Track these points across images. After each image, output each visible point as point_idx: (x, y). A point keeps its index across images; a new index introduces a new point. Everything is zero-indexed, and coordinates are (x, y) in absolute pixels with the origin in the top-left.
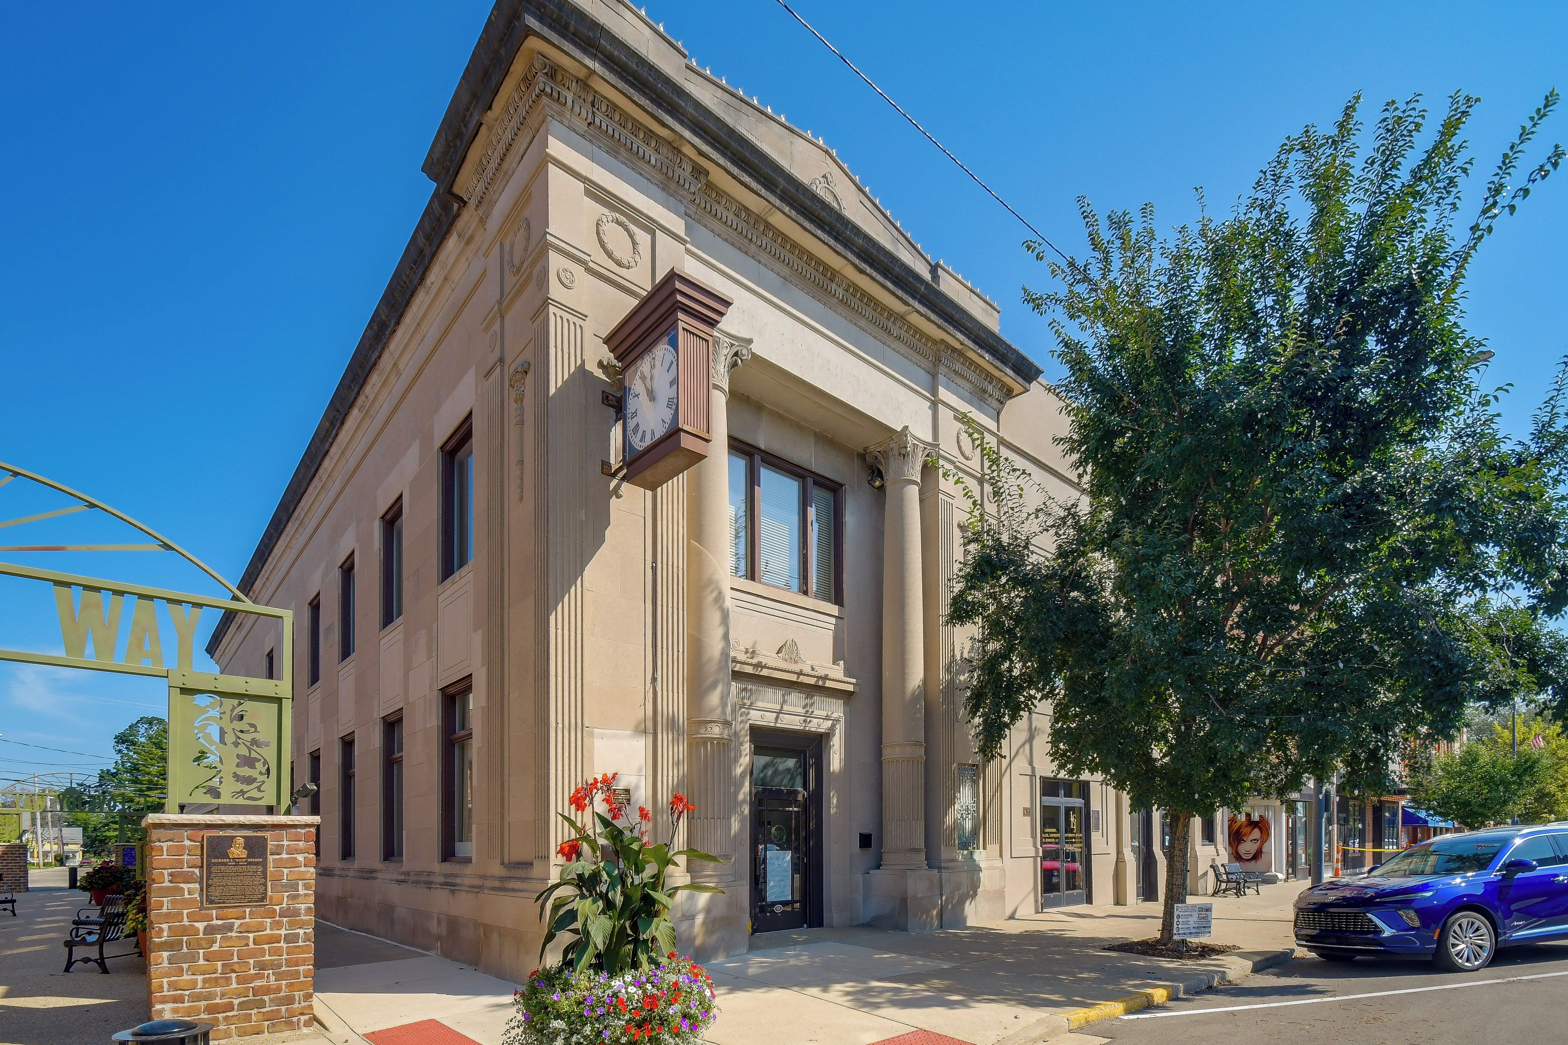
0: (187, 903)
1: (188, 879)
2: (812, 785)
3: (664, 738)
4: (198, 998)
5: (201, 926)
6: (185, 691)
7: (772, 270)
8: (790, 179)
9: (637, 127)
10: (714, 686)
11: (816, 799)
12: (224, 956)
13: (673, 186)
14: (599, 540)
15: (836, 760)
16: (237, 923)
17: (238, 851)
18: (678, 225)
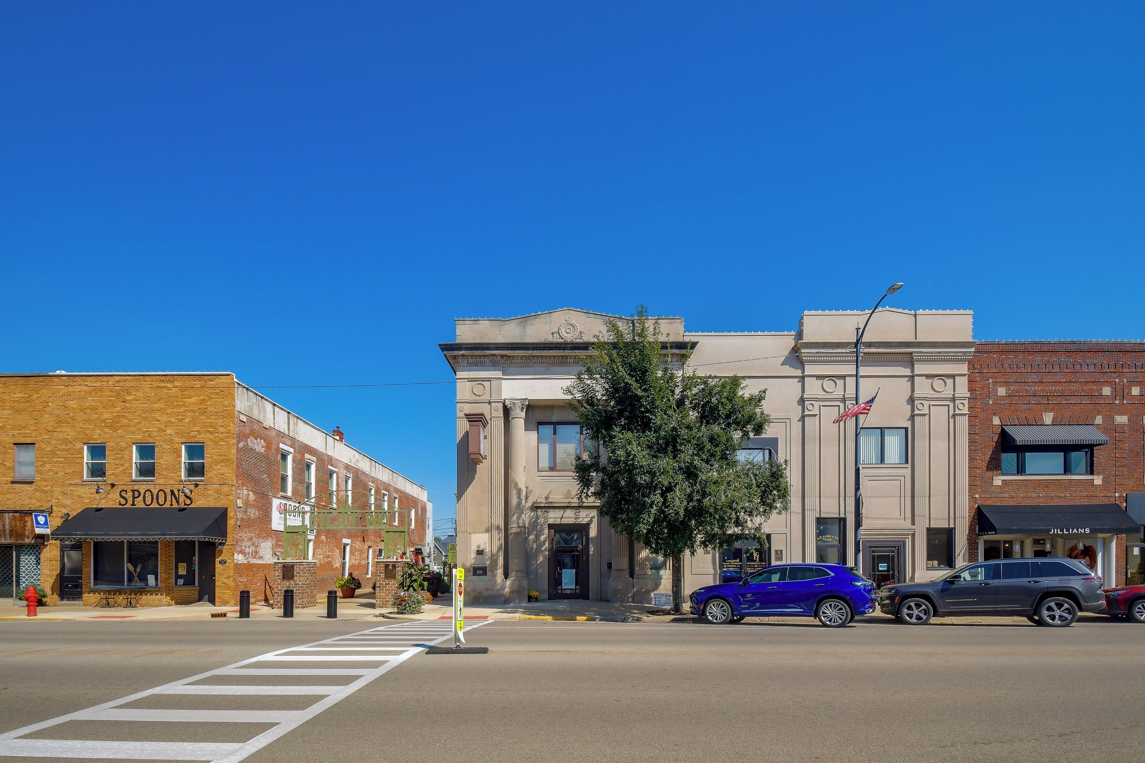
0: (382, 578)
1: (382, 573)
2: (584, 543)
3: (495, 533)
4: (383, 599)
5: (384, 583)
6: (387, 532)
7: (541, 367)
8: (532, 344)
9: (480, 356)
10: (514, 514)
11: (587, 548)
12: (388, 590)
13: (496, 364)
14: (473, 478)
15: (593, 532)
16: (391, 583)
17: (390, 567)
18: (498, 374)
